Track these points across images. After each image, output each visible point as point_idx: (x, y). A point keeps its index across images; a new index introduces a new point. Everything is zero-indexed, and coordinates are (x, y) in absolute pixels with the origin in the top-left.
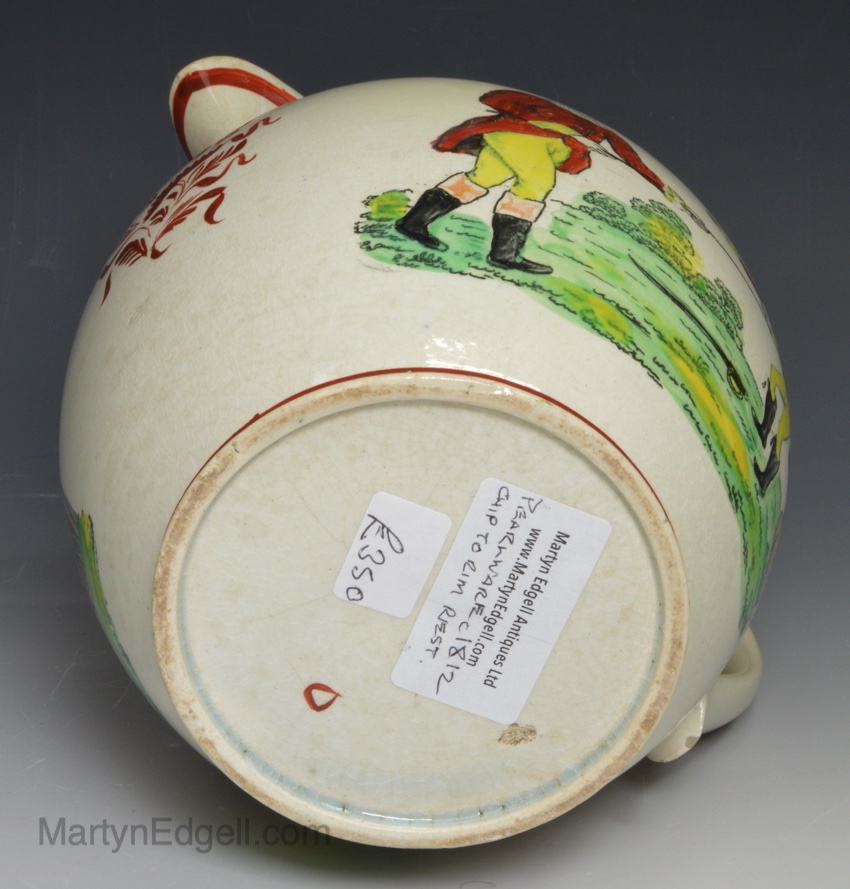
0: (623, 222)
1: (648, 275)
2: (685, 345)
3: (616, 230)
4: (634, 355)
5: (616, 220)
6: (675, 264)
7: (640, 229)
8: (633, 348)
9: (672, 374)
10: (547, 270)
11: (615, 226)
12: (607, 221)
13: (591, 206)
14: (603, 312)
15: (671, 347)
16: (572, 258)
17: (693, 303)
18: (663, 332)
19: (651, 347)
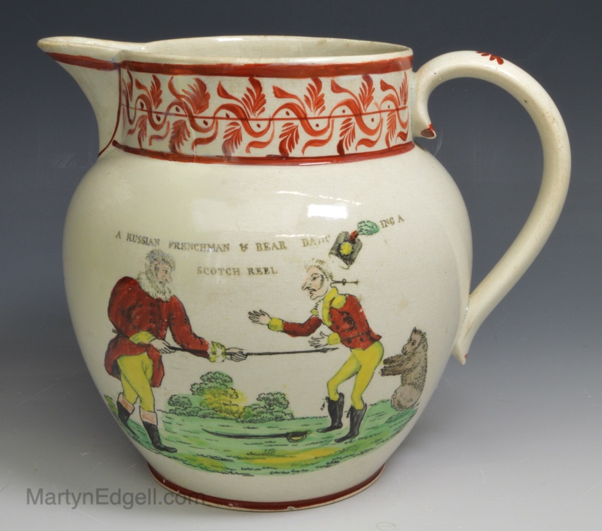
0: (191, 409)
1: (217, 434)
2: (254, 452)
3: (191, 417)
4: (231, 473)
5: (188, 410)
6: (228, 416)
7: (202, 408)
8: (229, 471)
9: (255, 468)
10: (174, 450)
11: (189, 415)
12: (184, 414)
13: (173, 408)
14: (207, 462)
15: (247, 458)
16: (180, 442)
17: (248, 429)
18: (239, 456)
19: (237, 465)
